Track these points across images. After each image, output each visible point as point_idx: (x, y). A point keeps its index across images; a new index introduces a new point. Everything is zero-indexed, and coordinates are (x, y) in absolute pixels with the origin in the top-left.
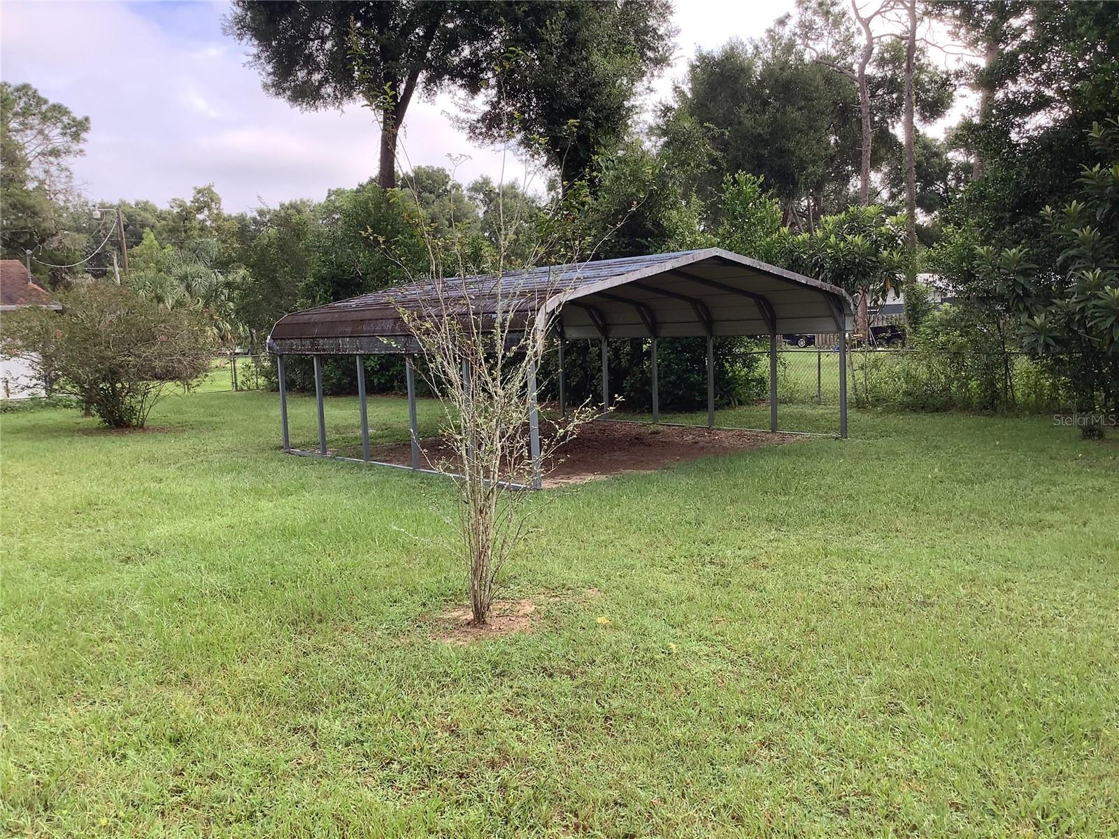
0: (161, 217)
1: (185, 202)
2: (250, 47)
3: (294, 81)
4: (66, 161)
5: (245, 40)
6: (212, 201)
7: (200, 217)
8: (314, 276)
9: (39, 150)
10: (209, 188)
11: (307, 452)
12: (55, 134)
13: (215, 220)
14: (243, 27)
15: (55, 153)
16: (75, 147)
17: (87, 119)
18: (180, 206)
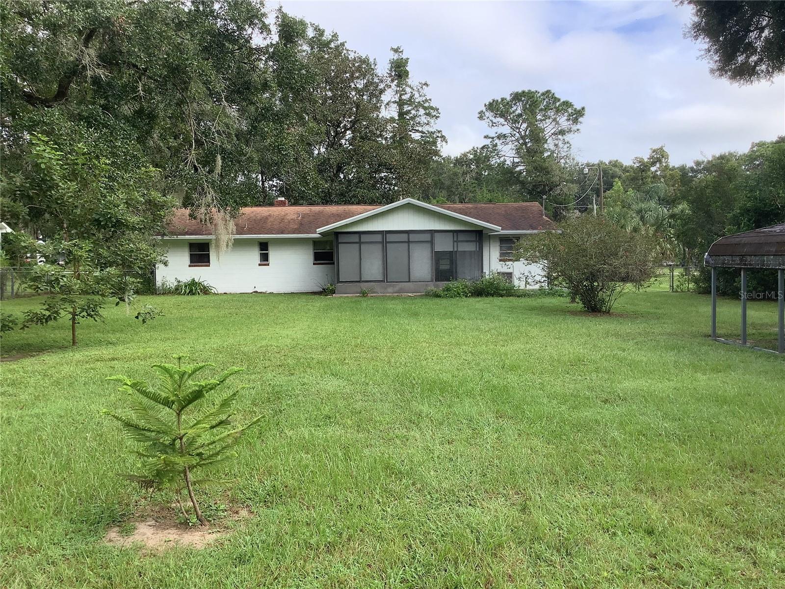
0: (625, 170)
1: (643, 159)
2: (703, 43)
3: (735, 64)
4: (568, 137)
5: (700, 39)
6: (663, 157)
7: (653, 169)
8: (740, 208)
9: (552, 131)
10: (661, 149)
11: (730, 341)
12: (564, 122)
13: (664, 171)
14: (698, 30)
15: (562, 132)
16: (574, 128)
17: (583, 109)
18: (640, 162)
